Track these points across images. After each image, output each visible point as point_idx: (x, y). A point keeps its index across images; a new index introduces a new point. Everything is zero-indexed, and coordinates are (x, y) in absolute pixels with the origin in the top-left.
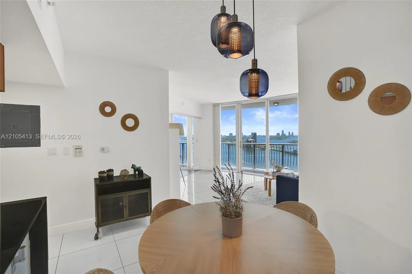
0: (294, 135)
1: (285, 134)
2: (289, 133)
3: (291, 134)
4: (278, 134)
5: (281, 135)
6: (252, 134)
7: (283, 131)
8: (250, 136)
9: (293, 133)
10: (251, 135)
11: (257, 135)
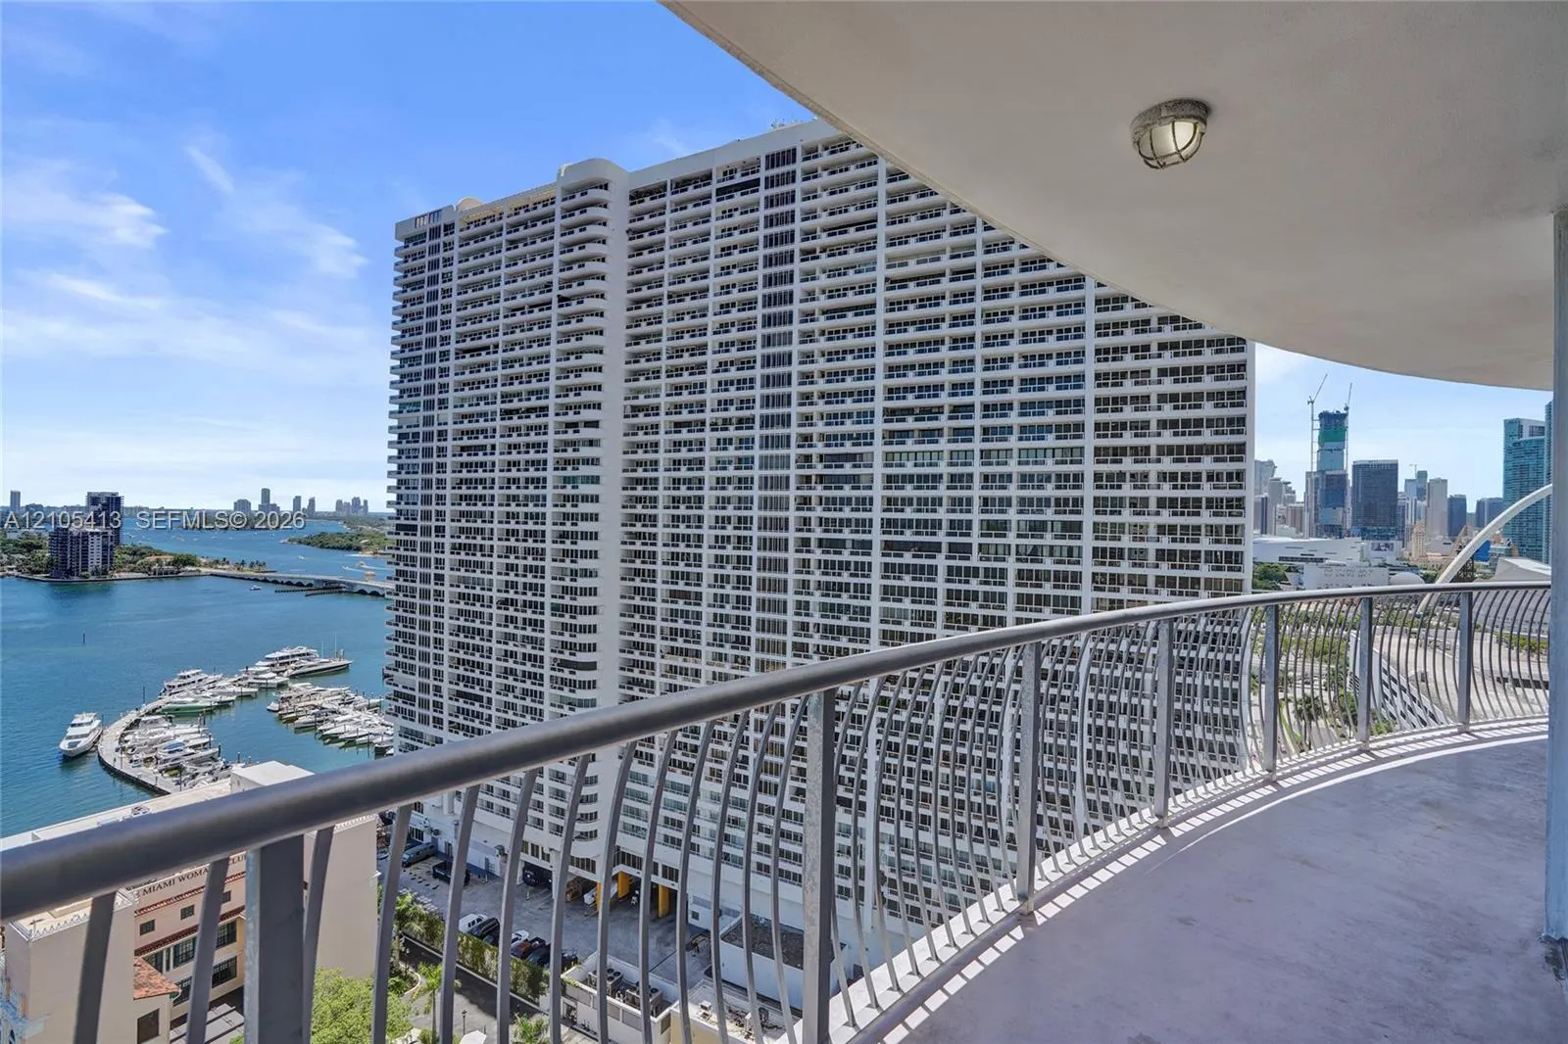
0: (317, 510)
1: (275, 507)
2: (297, 500)
3: (304, 504)
4: (242, 505)
5: (255, 507)
6: (93, 499)
7: (266, 493)
8: (79, 508)
9: (312, 502)
10: (83, 503)
11: (127, 503)
